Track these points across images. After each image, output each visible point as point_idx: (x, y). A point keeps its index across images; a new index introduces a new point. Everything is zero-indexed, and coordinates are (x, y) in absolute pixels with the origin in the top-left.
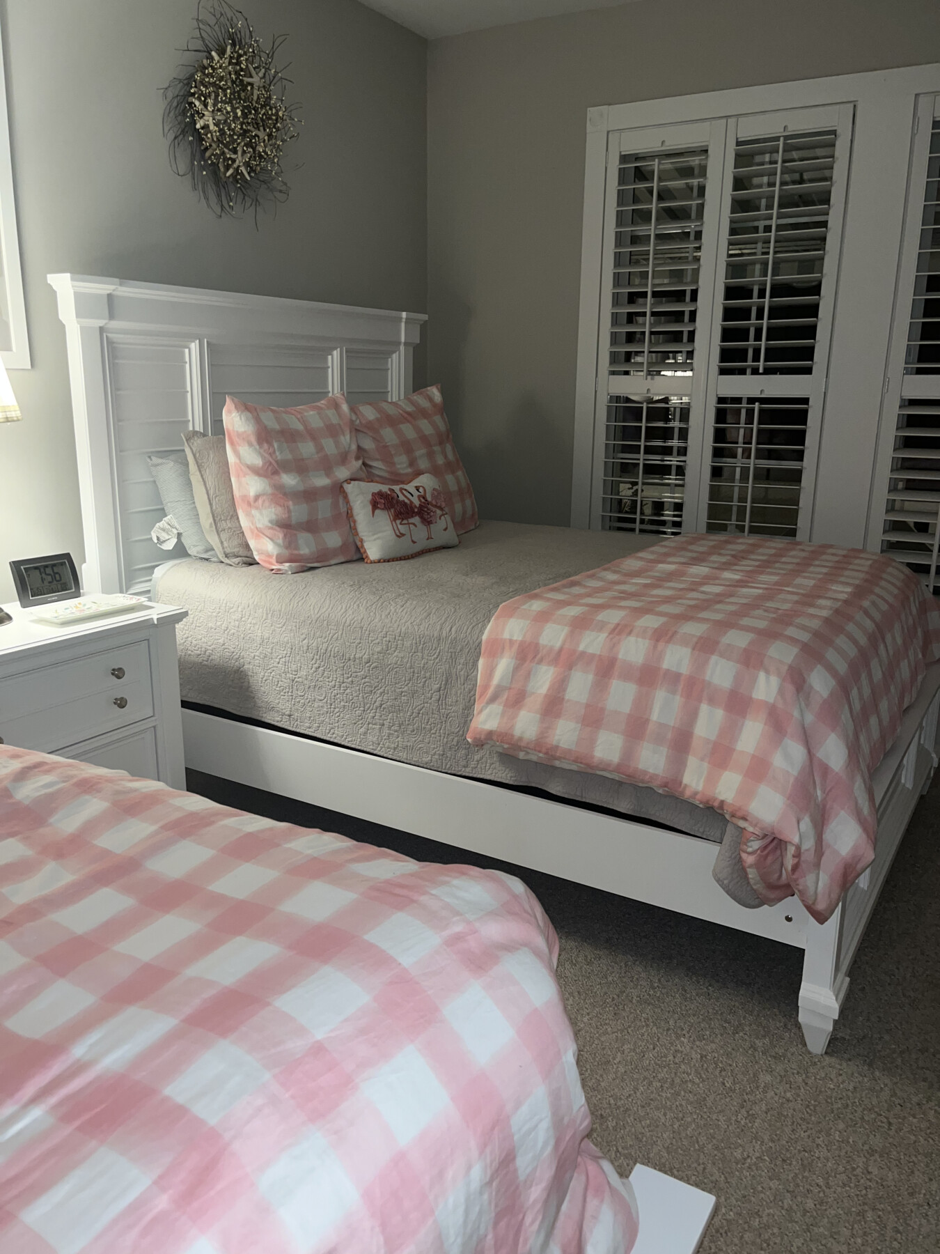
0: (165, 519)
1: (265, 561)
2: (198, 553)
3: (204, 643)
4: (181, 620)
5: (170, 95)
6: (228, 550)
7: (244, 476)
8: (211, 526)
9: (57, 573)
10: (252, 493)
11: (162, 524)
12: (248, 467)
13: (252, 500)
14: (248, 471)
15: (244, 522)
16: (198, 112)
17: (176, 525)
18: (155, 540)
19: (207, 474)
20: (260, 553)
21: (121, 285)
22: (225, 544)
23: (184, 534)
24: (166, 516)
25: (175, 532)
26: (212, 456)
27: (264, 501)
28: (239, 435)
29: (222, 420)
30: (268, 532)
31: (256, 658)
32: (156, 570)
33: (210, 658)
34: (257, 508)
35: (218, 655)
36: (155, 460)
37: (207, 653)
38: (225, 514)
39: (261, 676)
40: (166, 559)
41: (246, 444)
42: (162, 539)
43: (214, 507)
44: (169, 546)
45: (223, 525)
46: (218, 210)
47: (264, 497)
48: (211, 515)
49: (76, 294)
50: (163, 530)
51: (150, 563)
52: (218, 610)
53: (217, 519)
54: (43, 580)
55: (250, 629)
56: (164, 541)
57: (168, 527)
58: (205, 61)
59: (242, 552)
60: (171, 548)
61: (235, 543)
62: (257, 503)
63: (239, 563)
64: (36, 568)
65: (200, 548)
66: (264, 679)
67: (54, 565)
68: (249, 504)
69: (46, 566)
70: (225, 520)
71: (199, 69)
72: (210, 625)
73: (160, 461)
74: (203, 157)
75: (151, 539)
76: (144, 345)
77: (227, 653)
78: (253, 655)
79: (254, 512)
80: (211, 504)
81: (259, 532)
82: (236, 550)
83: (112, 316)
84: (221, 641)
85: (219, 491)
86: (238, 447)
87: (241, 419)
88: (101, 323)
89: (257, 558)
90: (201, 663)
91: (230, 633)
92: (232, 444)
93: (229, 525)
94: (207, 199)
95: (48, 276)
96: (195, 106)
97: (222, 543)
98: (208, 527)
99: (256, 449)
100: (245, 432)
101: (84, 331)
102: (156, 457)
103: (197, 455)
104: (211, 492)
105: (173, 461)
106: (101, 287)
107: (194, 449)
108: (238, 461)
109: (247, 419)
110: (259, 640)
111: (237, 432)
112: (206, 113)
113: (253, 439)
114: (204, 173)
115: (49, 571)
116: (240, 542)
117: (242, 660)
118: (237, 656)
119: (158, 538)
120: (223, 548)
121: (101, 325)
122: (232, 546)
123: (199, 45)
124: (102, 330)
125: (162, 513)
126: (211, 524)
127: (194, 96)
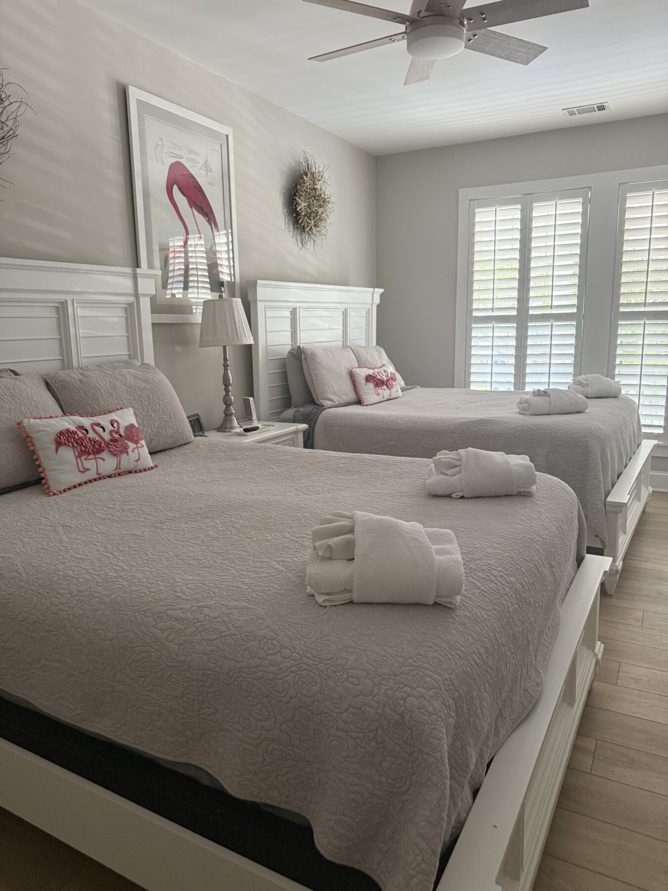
16: (298, 203)
58: (300, 180)
74: (298, 223)
96: (297, 200)
112: (301, 203)
127: (297, 196)
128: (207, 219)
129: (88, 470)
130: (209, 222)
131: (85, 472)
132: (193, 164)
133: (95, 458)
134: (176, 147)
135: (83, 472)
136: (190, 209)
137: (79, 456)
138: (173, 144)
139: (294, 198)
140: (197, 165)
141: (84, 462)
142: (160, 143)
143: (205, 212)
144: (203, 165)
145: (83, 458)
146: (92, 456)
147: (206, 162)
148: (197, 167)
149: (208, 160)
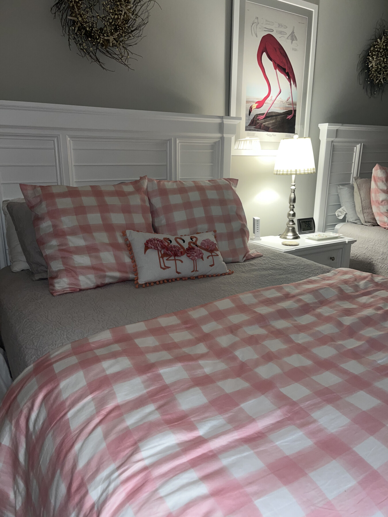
0: (341, 208)
1: (383, 225)
2: (353, 220)
3: (356, 252)
4: (354, 243)
5: (361, 56)
6: (366, 220)
7: (378, 193)
8: (361, 211)
9: (309, 224)
10: (381, 199)
11: (340, 210)
12: (381, 190)
13: (380, 202)
14: (380, 191)
15: (375, 209)
16: (370, 61)
17: (346, 211)
18: (337, 216)
19: (362, 192)
20: (380, 221)
21: (342, 126)
22: (365, 218)
23: (348, 214)
24: (341, 207)
25: (345, 213)
26: (364, 186)
27: (385, 203)
28: (379, 178)
29: (372, 173)
30: (386, 214)
31: (379, 259)
32: (336, 226)
33: (358, 258)
34: (382, 205)
35: (362, 257)
36: (341, 187)
37: (357, 256)
38: (367, 206)
39: (380, 266)
40: (340, 222)
41: (381, 181)
42: (339, 215)
43: (363, 204)
44: (341, 218)
45: (365, 211)
46: (370, 95)
47: (385, 201)
48: (361, 207)
49: (328, 130)
50: (340, 212)
51: (334, 223)
52: (364, 241)
53: (363, 209)
54: (305, 226)
55: (377, 249)
56: (339, 216)
57: (342, 211)
58: (375, 43)
59: (372, 221)
60: (342, 218)
61: (370, 217)
62: (382, 203)
63: (370, 225)
64: (304, 222)
65: (354, 219)
66: (381, 267)
67: (309, 221)
68: (379, 204)
69: (307, 221)
70: (366, 209)
71: (372, 46)
72: (360, 246)
73: (342, 187)
74: (369, 77)
75: (335, 215)
76: (342, 146)
77: (366, 257)
78: (377, 258)
79: (380, 206)
80: (362, 203)
81: (382, 214)
82: (370, 220)
83: (336, 137)
84: (364, 252)
85: (365, 198)
86: (377, 182)
87: (381, 172)
88: (332, 139)
89: (379, 223)
90: (353, 259)
91: (368, 250)
92: (375, 181)
93: (368, 211)
94: (367, 92)
95: (319, 125)
96: (370, 59)
97: (364, 217)
98: (359, 211)
99: (385, 183)
100: (381, 177)
101: (327, 142)
102: (341, 185)
103: (359, 185)
104: (363, 199)
105: (347, 187)
106: (335, 127)
107: (358, 183)
108: (377, 188)
109: (383, 172)
110: (381, 253)
111: (378, 177)
112: (373, 61)
113: (384, 180)
114: (369, 83)
115: (307, 223)
116: (371, 217)
117: (372, 260)
118: (370, 258)
119: (338, 215)
120: (365, 219)
121: (332, 140)
122: (368, 219)
123: (373, 37)
124: (332, 142)
125: (339, 206)
126: (361, 210)
127: (369, 56)
128: (287, 77)
129: (168, 267)
130: (289, 80)
131: (166, 269)
132: (282, 35)
133: (175, 260)
134: (269, 23)
135: (164, 269)
136: (275, 70)
137: (162, 257)
138: (266, 21)
139: (368, 57)
140: (284, 36)
141: (165, 261)
142: (256, 21)
143: (287, 72)
144: (290, 35)
145: (165, 258)
146: (173, 258)
147: (293, 32)
148: (284, 37)
149: (294, 32)
